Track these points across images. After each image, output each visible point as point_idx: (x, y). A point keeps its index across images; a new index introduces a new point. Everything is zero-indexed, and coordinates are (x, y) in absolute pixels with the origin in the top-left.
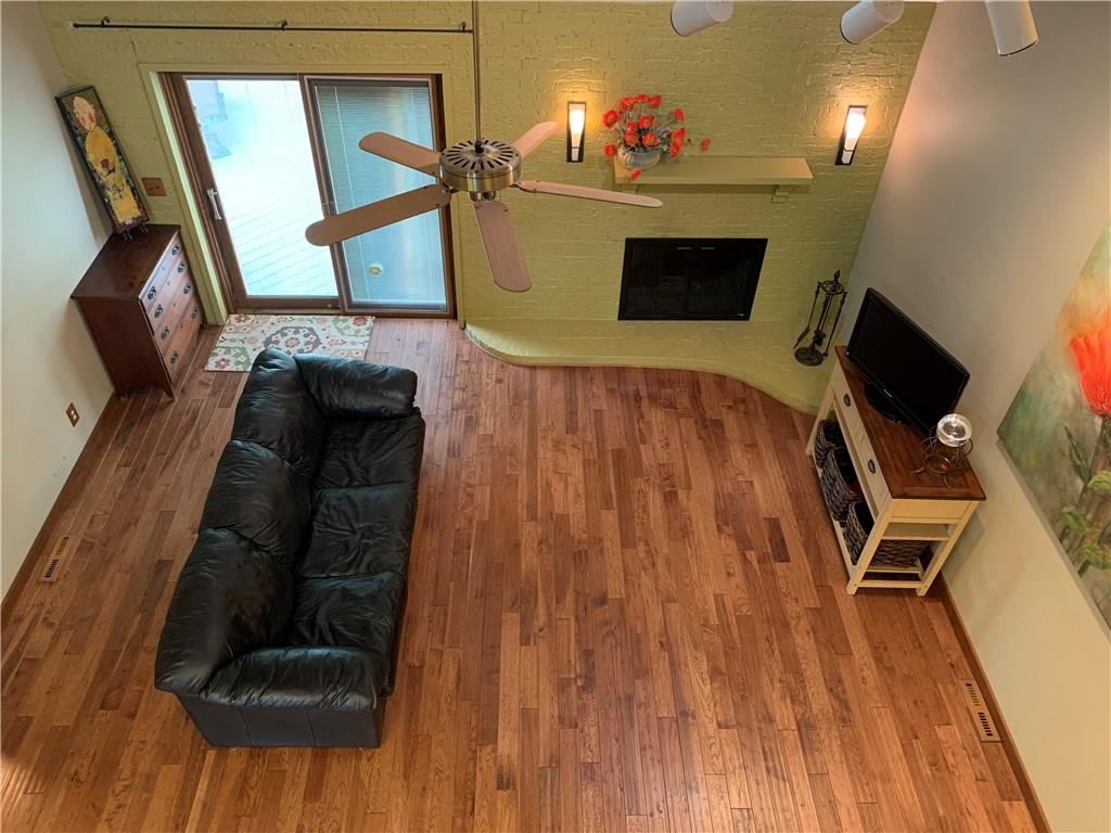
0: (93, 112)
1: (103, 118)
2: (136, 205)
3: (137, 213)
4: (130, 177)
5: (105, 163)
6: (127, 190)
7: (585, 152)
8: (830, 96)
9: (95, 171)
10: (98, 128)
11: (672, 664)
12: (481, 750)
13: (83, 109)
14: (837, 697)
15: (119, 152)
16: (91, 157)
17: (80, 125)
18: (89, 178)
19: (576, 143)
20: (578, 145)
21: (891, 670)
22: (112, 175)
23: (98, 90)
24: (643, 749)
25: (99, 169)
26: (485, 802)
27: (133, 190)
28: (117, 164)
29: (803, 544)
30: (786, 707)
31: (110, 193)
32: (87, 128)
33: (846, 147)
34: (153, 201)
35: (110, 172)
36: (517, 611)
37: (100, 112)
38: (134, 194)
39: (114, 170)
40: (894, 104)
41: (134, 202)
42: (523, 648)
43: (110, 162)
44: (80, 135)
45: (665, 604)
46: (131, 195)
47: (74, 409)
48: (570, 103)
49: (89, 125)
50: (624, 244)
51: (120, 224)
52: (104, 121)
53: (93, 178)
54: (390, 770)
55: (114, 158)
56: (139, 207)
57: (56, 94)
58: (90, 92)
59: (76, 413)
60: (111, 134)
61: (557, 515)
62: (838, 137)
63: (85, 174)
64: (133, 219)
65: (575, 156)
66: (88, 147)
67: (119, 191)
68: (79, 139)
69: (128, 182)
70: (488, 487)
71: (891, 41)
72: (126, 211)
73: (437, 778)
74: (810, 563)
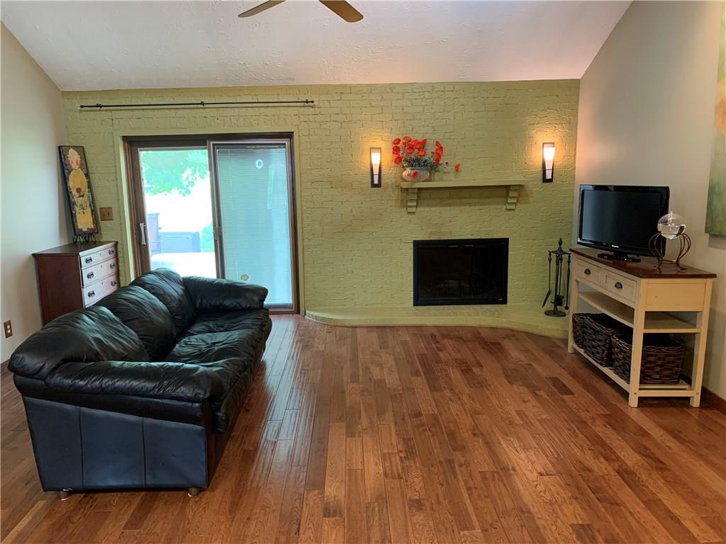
0: (79, 159)
1: (84, 164)
2: (92, 221)
3: (92, 226)
4: (93, 203)
5: (79, 190)
6: (89, 210)
7: (382, 181)
8: (530, 137)
9: (71, 193)
10: (80, 169)
11: (487, 443)
12: (308, 494)
13: (73, 156)
14: (648, 456)
15: (90, 186)
16: (71, 184)
17: (69, 164)
18: (66, 194)
19: (376, 171)
20: (378, 173)
21: (691, 442)
22: (81, 198)
23: (86, 149)
24: (469, 489)
25: (74, 192)
26: (311, 525)
27: (92, 211)
28: (86, 193)
29: (583, 387)
30: (602, 463)
31: (77, 209)
32: (73, 167)
33: (547, 168)
34: (103, 224)
35: (80, 196)
36: (343, 422)
37: (84, 162)
38: (92, 214)
39: (83, 196)
40: (571, 140)
41: (91, 218)
42: (349, 439)
43: (83, 190)
44: (68, 169)
45: (473, 416)
46: (90, 214)
47: (10, 325)
48: (371, 148)
49: (74, 166)
50: (412, 245)
51: (78, 229)
52: (84, 166)
53: (69, 197)
54: (216, 508)
55: (85, 189)
56: (94, 223)
57: (59, 145)
58: (81, 150)
59: (10, 328)
60: (87, 175)
61: (375, 380)
62: (541, 164)
63: (64, 192)
64: (88, 229)
65: (376, 182)
66: (71, 177)
67: (83, 209)
68: (66, 171)
69: (90, 205)
70: (320, 371)
71: (558, 102)
72: (84, 222)
73: (263, 512)
74: (592, 395)
